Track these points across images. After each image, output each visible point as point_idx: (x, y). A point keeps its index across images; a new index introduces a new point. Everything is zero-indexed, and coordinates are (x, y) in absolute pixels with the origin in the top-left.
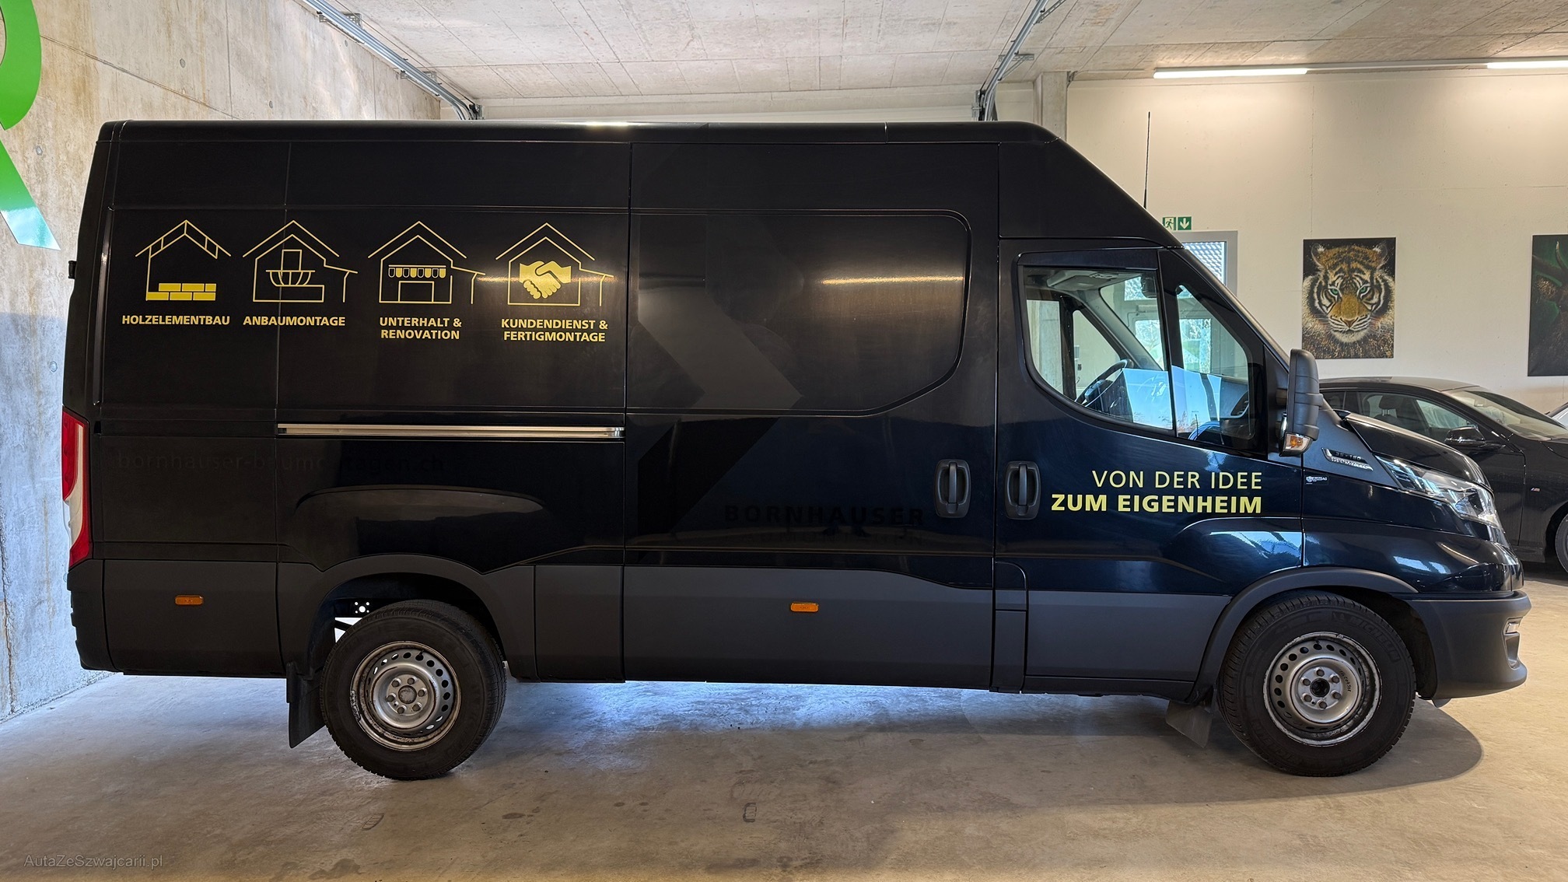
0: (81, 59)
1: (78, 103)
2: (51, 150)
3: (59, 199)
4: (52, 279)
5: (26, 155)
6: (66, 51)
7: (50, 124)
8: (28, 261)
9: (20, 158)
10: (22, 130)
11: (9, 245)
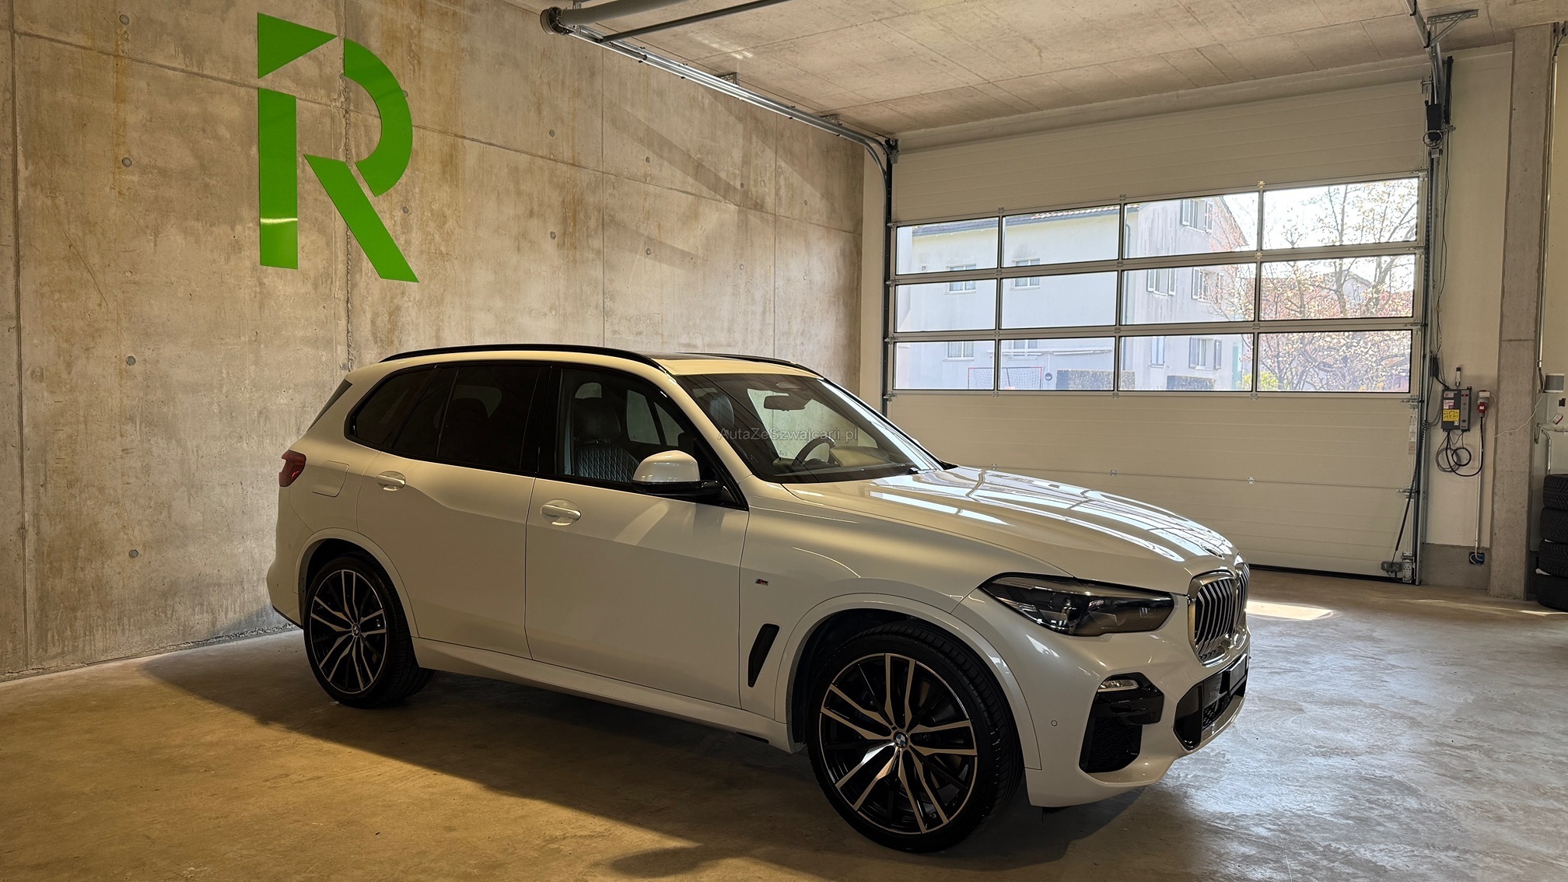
0: (450, 139)
1: (444, 172)
2: (416, 209)
3: (422, 245)
4: (410, 304)
5: (394, 214)
6: (436, 135)
7: (417, 190)
8: (389, 291)
9: (388, 216)
10: (391, 196)
11: (373, 279)
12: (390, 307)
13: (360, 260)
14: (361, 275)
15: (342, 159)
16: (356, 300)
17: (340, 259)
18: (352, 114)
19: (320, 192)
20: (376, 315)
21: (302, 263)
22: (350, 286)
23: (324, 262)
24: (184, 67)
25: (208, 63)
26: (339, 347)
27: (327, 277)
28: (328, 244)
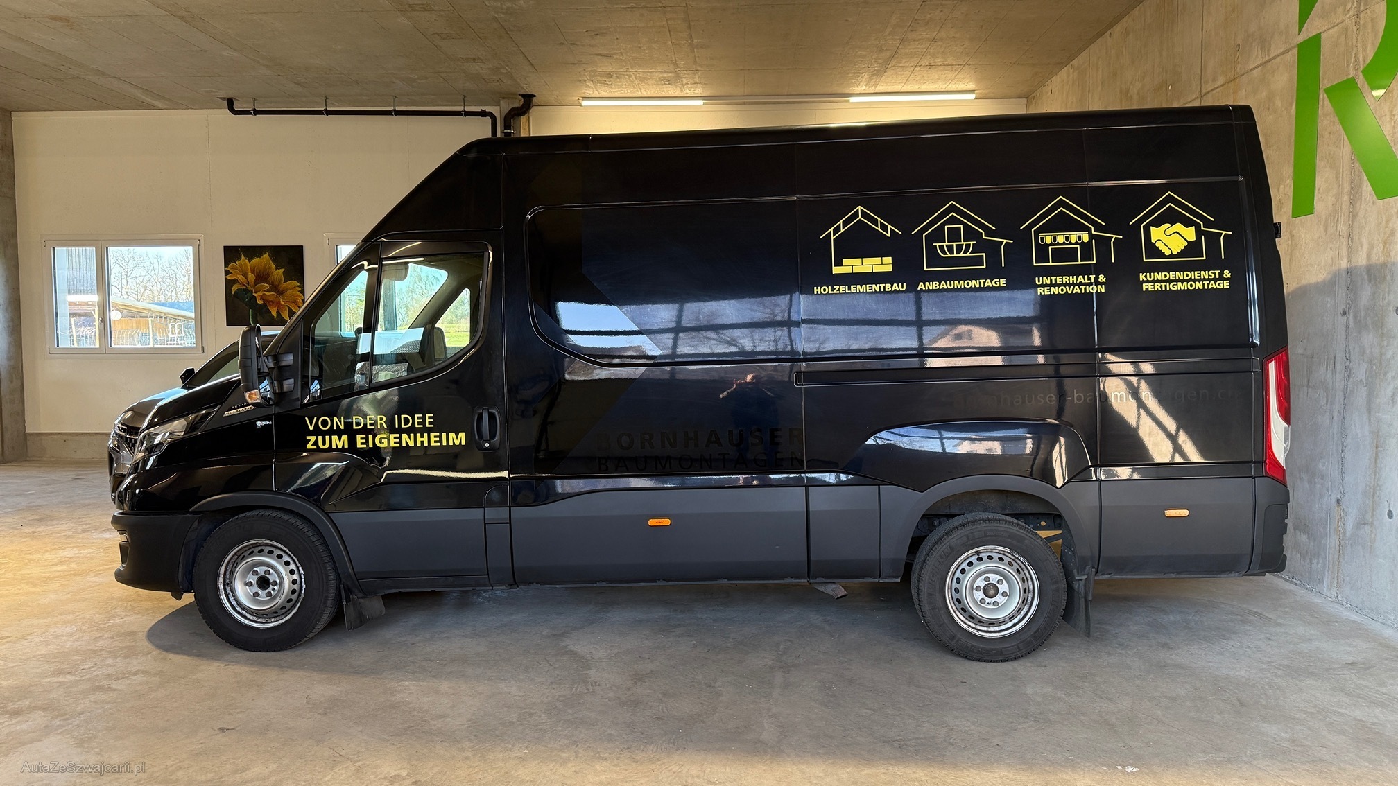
8: (1385, 213)
11: (1371, 204)
12: (1385, 233)
13: (1361, 185)
14: (1361, 202)
15: (1352, 74)
16: (1355, 235)
17: (1346, 190)
18: (1362, 16)
19: (1334, 122)
20: (1371, 247)
21: (1318, 206)
22: (1353, 216)
23: (1333, 198)
24: (1261, 62)
25: (1273, 46)
26: (1340, 290)
27: (1335, 214)
28: (1337, 178)
